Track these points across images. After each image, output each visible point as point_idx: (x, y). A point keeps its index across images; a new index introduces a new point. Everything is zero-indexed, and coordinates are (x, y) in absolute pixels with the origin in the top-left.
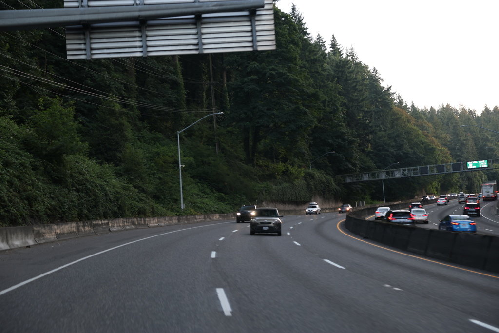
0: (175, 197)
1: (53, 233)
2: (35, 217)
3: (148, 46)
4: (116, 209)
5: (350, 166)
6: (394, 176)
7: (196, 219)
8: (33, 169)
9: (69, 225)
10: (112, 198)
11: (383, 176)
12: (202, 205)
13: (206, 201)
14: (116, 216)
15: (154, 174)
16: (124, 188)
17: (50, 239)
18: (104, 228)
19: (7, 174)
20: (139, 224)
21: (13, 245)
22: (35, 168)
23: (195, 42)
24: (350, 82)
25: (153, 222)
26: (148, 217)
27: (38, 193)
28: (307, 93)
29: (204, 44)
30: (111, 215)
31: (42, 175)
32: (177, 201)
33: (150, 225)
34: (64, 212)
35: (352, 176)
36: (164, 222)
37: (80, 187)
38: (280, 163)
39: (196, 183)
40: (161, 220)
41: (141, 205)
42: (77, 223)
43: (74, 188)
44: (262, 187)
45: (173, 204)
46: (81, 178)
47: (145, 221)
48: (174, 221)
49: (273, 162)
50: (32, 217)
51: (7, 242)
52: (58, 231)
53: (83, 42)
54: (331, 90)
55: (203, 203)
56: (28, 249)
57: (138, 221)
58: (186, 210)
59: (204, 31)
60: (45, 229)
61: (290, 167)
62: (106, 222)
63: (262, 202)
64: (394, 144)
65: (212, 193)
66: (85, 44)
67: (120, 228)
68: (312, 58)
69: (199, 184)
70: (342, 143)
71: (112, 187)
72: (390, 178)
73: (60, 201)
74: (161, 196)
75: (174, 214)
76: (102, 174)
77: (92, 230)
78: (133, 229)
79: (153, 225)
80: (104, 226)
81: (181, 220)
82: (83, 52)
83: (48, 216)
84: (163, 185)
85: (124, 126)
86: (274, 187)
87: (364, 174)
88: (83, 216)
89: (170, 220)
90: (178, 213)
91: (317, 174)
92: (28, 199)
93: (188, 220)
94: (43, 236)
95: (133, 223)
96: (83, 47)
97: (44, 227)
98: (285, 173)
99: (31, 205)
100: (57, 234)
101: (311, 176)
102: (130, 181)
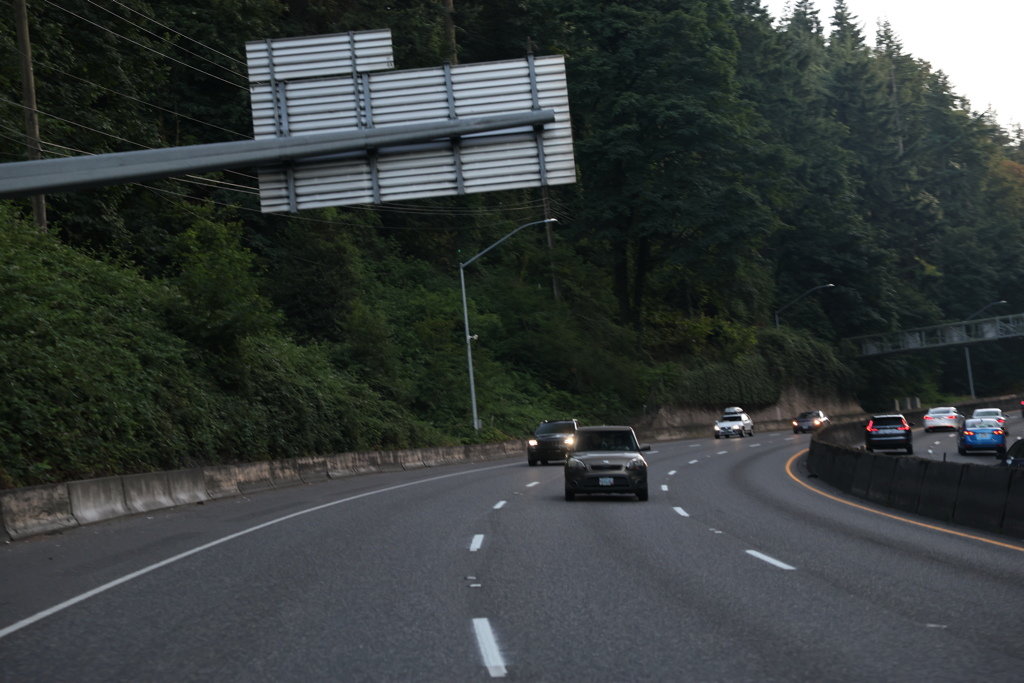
0: (460, 404)
1: (233, 482)
2: (198, 453)
3: (380, 187)
4: (338, 435)
5: (876, 316)
6: (983, 335)
7: (504, 450)
8: (190, 368)
9: (258, 466)
10: (330, 413)
11: (956, 337)
12: (519, 421)
13: (528, 410)
14: (338, 448)
15: (414, 356)
16: (353, 393)
17: (229, 491)
18: (318, 472)
19: (148, 380)
20: (385, 464)
21: (178, 499)
22: (191, 364)
23: (452, 176)
24: (871, 114)
25: (413, 459)
26: (403, 448)
27: (202, 410)
28: (756, 155)
29: (465, 180)
30: (329, 447)
31: (203, 377)
32: (464, 413)
33: (407, 464)
34: (244, 445)
35: (880, 339)
36: (434, 458)
37: (270, 394)
38: (703, 317)
39: (507, 372)
40: (429, 454)
41: (387, 425)
42: (271, 464)
43: (260, 398)
44: (656, 374)
45: (456, 420)
46: (271, 378)
47: (395, 458)
48: (456, 456)
49: (687, 315)
50: (192, 454)
51: (170, 495)
52: (241, 478)
53: (284, 185)
54: (823, 137)
55: (522, 415)
56: (200, 506)
57: (381, 457)
58: (484, 432)
59: (465, 159)
60: (220, 474)
61: (725, 325)
62: (321, 460)
63: (658, 407)
64: (994, 255)
65: (544, 393)
66: (287, 188)
67: (347, 472)
68: (772, 67)
69: (514, 373)
70: (853, 261)
71: (328, 391)
72: (973, 340)
73: (236, 423)
74: (431, 403)
75: (458, 440)
76: (307, 367)
77: (297, 475)
78: (373, 473)
79: (412, 464)
80: (318, 469)
81: (471, 454)
82: (285, 201)
83: (220, 451)
84: (433, 379)
85: (345, 253)
86: (687, 373)
87: (909, 332)
88: (279, 450)
89: (448, 454)
90: (466, 439)
91: (792, 338)
92: (184, 421)
93: (485, 452)
94: (219, 486)
95: (373, 462)
96: (284, 192)
97: (219, 470)
98: (715, 338)
99: (189, 435)
100: (239, 484)
101: (778, 344)
102: (363, 376)
